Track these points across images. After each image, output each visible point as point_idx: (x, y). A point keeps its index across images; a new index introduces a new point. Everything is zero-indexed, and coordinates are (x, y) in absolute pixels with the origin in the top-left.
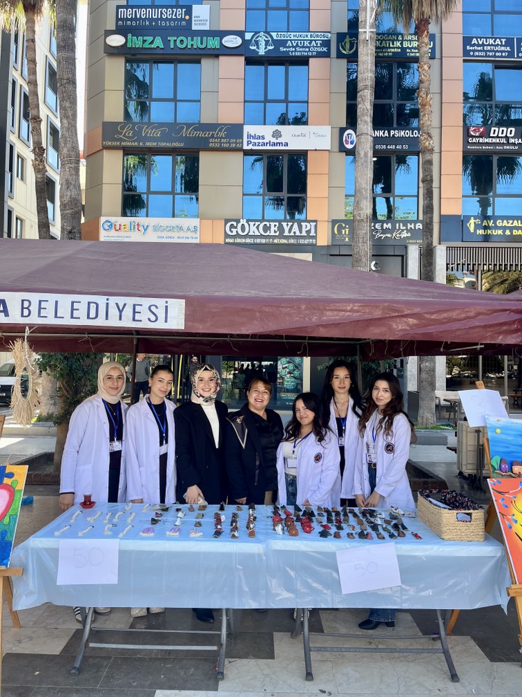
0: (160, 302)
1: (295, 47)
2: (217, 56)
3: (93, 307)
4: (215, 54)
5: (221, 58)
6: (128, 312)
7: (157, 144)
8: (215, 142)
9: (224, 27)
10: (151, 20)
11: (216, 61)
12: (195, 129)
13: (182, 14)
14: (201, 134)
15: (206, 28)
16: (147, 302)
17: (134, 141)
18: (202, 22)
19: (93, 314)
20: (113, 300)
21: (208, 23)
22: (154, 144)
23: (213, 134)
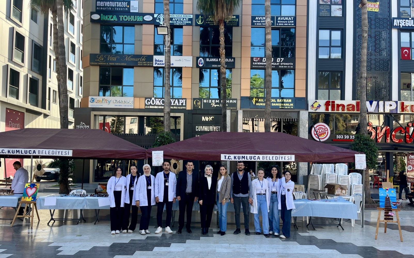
0: (67, 151)
1: (177, 21)
2: (142, 24)
3: (53, 152)
4: (141, 23)
5: (143, 25)
6: (60, 153)
7: (115, 64)
8: (140, 63)
9: (144, 11)
10: (112, 7)
11: (141, 26)
12: (132, 57)
13: (126, 5)
14: (134, 59)
15: (137, 11)
16: (64, 151)
17: (104, 62)
18: (135, 9)
19: (53, 153)
20: (57, 150)
21: (138, 9)
22: (113, 64)
23: (140, 60)
